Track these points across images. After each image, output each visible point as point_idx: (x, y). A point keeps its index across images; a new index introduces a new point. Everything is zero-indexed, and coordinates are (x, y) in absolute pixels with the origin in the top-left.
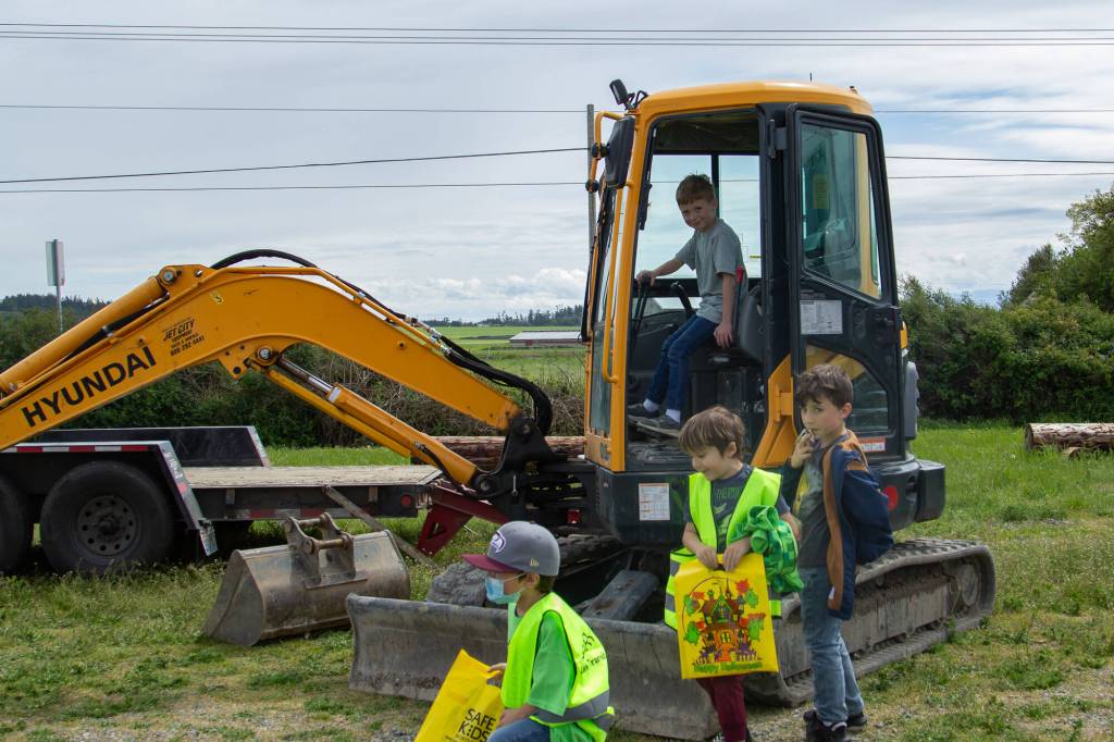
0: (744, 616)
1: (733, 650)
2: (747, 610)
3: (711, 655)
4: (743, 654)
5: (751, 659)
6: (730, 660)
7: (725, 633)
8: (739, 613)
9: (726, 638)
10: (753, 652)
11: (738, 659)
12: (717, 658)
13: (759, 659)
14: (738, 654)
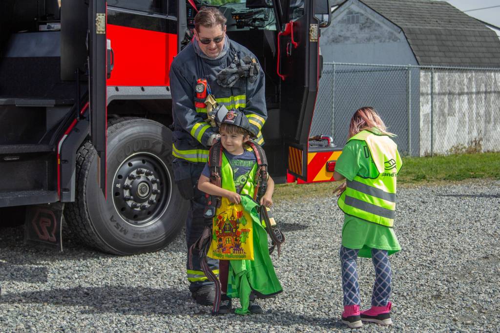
0: (239, 230)
1: (232, 247)
2: (241, 227)
3: (221, 249)
4: (237, 250)
5: (240, 253)
6: (230, 253)
7: (228, 238)
8: (237, 228)
9: (229, 241)
10: (242, 249)
11: (234, 252)
12: (223, 251)
13: (245, 253)
14: (234, 249)
